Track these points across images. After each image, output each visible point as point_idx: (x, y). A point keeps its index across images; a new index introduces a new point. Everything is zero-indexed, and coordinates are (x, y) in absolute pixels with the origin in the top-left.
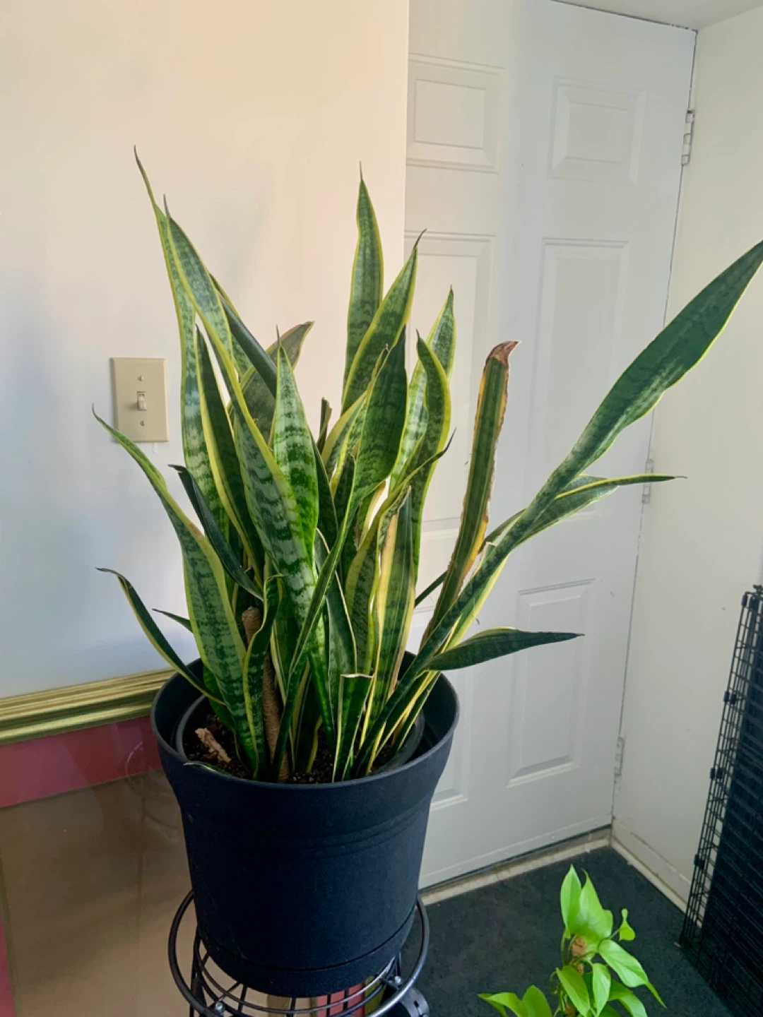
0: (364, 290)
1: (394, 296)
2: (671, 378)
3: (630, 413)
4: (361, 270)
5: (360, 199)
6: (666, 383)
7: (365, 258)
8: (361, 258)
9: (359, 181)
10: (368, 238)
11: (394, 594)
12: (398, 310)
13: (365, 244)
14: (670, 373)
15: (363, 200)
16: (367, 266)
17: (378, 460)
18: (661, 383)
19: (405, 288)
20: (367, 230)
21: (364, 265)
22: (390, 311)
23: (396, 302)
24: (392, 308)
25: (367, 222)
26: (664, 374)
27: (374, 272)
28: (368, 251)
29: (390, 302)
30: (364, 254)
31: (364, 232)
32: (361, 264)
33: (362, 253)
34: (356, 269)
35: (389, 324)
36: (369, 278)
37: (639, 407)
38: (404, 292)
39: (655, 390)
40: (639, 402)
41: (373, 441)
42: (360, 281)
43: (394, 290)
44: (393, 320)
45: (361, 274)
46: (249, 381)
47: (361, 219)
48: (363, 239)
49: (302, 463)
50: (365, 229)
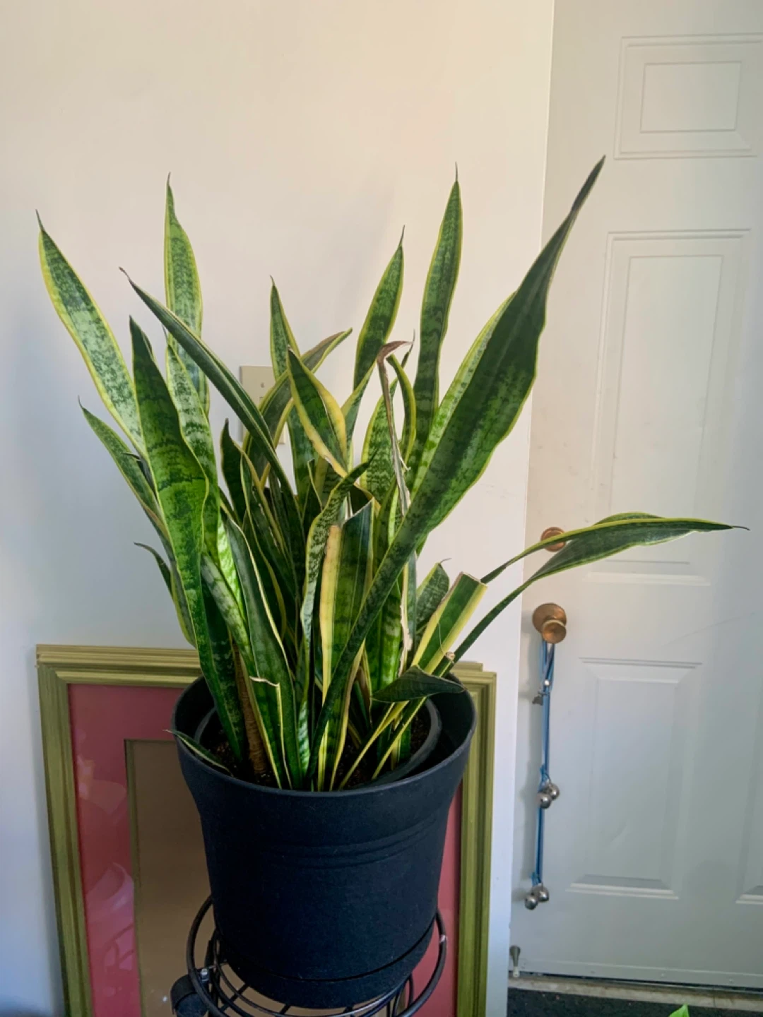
0: (438, 296)
1: (382, 299)
2: (519, 385)
3: (486, 427)
4: (438, 276)
5: (450, 201)
6: (516, 392)
7: (443, 264)
8: (439, 264)
9: (454, 181)
10: (451, 241)
11: (343, 610)
12: (387, 313)
13: (446, 249)
14: (515, 379)
15: (454, 202)
16: (445, 271)
17: (181, 456)
18: (509, 391)
19: (394, 289)
20: (450, 234)
21: (442, 269)
22: (380, 314)
23: (384, 305)
24: (381, 311)
25: (453, 225)
26: (509, 380)
27: (450, 277)
28: (448, 255)
29: (377, 304)
30: (444, 259)
31: (446, 237)
32: (438, 269)
33: (440, 258)
34: (430, 276)
35: (380, 328)
36: (445, 283)
37: (494, 421)
38: (392, 293)
39: (505, 400)
40: (492, 413)
41: (164, 434)
42: (435, 287)
43: (381, 293)
44: (382, 323)
45: (437, 280)
46: (281, 385)
47: (447, 223)
48: (444, 244)
49: (206, 459)
50: (448, 233)
